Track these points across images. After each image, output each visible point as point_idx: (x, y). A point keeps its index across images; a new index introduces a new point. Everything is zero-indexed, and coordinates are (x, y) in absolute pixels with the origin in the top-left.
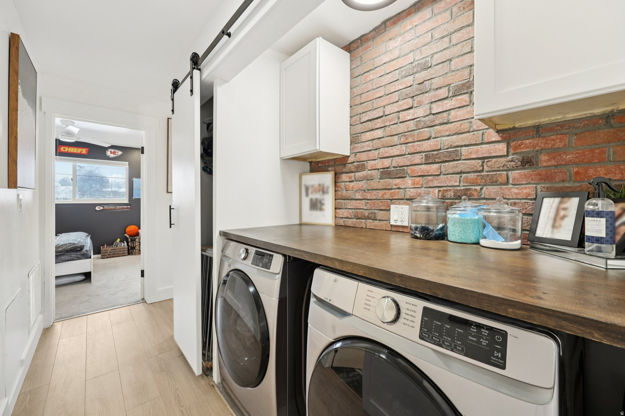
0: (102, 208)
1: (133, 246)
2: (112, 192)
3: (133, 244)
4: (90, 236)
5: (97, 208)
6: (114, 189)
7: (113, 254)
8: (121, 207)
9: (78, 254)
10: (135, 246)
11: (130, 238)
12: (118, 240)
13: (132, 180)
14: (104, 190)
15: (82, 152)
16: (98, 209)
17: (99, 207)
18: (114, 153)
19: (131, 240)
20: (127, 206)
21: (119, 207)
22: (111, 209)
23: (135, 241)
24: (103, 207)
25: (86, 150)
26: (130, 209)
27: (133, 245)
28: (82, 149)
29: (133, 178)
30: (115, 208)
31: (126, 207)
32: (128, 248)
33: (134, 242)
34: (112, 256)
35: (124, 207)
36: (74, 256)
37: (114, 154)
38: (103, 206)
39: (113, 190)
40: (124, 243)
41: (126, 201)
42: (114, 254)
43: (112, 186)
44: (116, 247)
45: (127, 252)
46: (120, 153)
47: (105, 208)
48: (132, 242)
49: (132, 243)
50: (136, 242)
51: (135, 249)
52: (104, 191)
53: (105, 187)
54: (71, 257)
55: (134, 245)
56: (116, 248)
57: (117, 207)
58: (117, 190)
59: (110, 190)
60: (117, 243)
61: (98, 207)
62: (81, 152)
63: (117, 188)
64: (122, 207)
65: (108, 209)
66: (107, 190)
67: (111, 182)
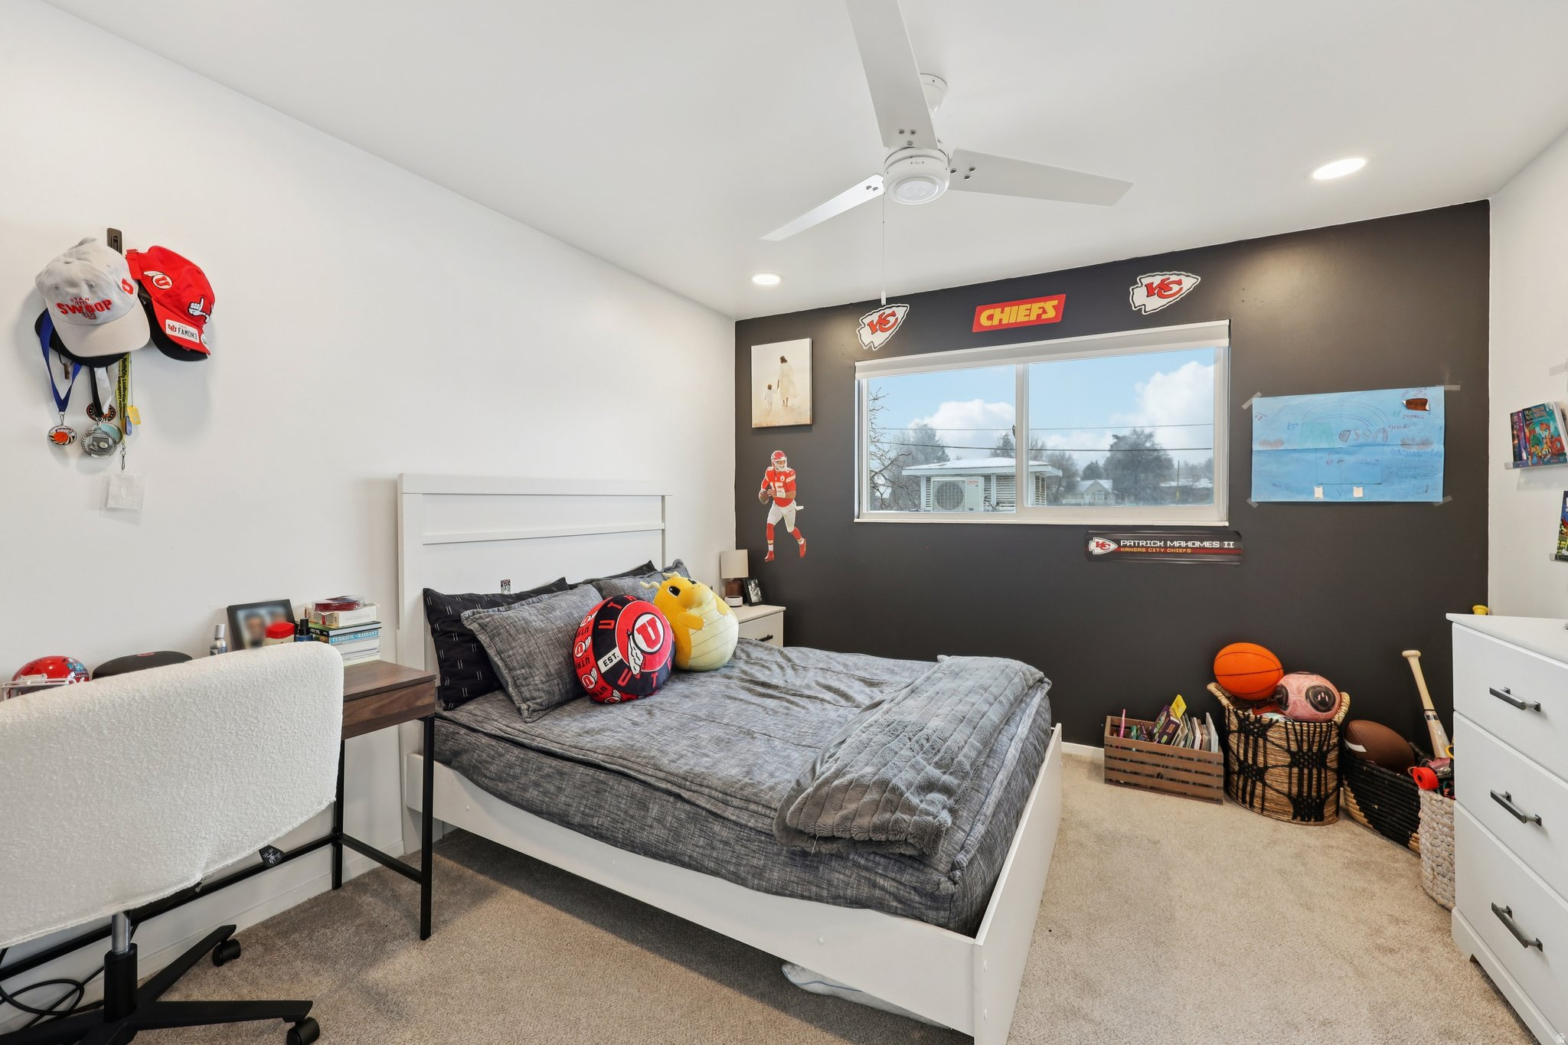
0: (1113, 546)
1: (1255, 758)
2: (1178, 487)
3: (1255, 755)
4: (1047, 688)
5: (1094, 547)
6: (1183, 482)
7: (1151, 776)
8: (1190, 544)
9: (906, 878)
10: (1266, 768)
11: (1236, 714)
12: (1179, 706)
13: (1245, 406)
14: (1163, 485)
15: (1044, 317)
16: (1098, 551)
17: (1101, 541)
18: (1163, 288)
19: (1244, 727)
20: (1221, 540)
21: (1183, 544)
22: (1147, 552)
23: (1266, 740)
24: (1117, 542)
25: (1055, 303)
26: (1235, 558)
27: (1250, 755)
28: (1042, 304)
29: (1251, 396)
30: (1166, 547)
31: (1216, 544)
32: (1226, 764)
33: (1261, 741)
34: (1150, 782)
35: (1207, 544)
36: (886, 884)
37: (1161, 296)
38: (1117, 536)
39: (1180, 484)
40: (1203, 722)
41: (1215, 515)
42: (1160, 776)
43: (1178, 474)
44: (1168, 742)
45: (1221, 782)
46: (1189, 282)
47: (1125, 546)
48: (1247, 738)
49: (1247, 744)
50: (1269, 745)
51: (1265, 784)
52: (1163, 487)
53: (1166, 478)
54: (875, 885)
55: (1261, 759)
56: (1167, 749)
57: (1176, 544)
58: (1191, 483)
59: (1174, 484)
60: (1172, 727)
61: (1096, 540)
62: (1039, 316)
63: (1191, 480)
64: (1197, 544)
65: (1135, 550)
66: (1168, 485)
67: (1176, 466)
